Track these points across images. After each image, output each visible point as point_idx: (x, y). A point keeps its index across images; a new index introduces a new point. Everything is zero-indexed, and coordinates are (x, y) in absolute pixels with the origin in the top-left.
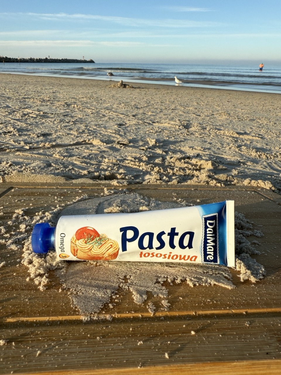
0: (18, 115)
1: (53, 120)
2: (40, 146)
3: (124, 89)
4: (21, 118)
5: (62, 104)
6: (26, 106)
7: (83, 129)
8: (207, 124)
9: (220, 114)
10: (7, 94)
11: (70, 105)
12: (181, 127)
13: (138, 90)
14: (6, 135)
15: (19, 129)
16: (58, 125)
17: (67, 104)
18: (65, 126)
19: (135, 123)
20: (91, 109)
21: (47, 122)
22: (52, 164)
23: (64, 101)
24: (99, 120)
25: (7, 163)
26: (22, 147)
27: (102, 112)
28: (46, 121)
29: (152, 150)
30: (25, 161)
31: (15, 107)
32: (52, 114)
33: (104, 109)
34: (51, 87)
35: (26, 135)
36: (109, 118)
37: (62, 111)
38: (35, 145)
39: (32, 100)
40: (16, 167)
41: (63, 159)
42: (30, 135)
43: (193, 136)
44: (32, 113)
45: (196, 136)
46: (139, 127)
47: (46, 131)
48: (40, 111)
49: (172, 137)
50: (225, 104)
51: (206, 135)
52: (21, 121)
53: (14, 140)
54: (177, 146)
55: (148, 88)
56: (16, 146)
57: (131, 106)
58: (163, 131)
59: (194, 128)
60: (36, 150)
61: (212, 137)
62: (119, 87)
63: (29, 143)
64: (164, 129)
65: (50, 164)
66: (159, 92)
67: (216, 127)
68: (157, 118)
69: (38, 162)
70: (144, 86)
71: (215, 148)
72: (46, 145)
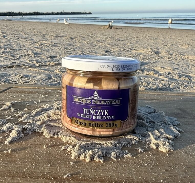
0: (37, 44)
1: (60, 47)
2: (47, 64)
3: (111, 29)
5: (68, 38)
6: (44, 39)
7: (79, 53)
8: (173, 51)
9: (183, 45)
11: (73, 39)
12: (153, 53)
13: (120, 30)
14: (25, 57)
15: (35, 53)
16: (62, 51)
17: (71, 39)
18: (67, 52)
19: (118, 50)
20: (87, 41)
22: (52, 77)
23: (70, 36)
24: (92, 48)
25: (20, 75)
26: (34, 65)
27: (95, 43)
28: (55, 48)
30: (34, 74)
31: (37, 40)
32: (60, 44)
35: (39, 57)
36: (99, 47)
37: (67, 42)
38: (43, 64)
39: (49, 36)
40: (25, 78)
41: (61, 74)
43: (163, 59)
45: (166, 59)
46: (121, 52)
47: (54, 55)
48: (52, 42)
49: (146, 60)
50: (185, 38)
51: (174, 59)
52: (38, 48)
53: (30, 60)
54: (150, 66)
55: (127, 29)
56: (30, 64)
57: (115, 39)
58: (139, 56)
59: (163, 54)
60: (43, 67)
61: (179, 60)
62: (107, 29)
63: (39, 62)
64: (140, 54)
65: (51, 77)
66: (135, 31)
67: (181, 53)
68: (134, 47)
69: (42, 76)
70: (124, 28)
71: (183, 68)
72: (51, 63)
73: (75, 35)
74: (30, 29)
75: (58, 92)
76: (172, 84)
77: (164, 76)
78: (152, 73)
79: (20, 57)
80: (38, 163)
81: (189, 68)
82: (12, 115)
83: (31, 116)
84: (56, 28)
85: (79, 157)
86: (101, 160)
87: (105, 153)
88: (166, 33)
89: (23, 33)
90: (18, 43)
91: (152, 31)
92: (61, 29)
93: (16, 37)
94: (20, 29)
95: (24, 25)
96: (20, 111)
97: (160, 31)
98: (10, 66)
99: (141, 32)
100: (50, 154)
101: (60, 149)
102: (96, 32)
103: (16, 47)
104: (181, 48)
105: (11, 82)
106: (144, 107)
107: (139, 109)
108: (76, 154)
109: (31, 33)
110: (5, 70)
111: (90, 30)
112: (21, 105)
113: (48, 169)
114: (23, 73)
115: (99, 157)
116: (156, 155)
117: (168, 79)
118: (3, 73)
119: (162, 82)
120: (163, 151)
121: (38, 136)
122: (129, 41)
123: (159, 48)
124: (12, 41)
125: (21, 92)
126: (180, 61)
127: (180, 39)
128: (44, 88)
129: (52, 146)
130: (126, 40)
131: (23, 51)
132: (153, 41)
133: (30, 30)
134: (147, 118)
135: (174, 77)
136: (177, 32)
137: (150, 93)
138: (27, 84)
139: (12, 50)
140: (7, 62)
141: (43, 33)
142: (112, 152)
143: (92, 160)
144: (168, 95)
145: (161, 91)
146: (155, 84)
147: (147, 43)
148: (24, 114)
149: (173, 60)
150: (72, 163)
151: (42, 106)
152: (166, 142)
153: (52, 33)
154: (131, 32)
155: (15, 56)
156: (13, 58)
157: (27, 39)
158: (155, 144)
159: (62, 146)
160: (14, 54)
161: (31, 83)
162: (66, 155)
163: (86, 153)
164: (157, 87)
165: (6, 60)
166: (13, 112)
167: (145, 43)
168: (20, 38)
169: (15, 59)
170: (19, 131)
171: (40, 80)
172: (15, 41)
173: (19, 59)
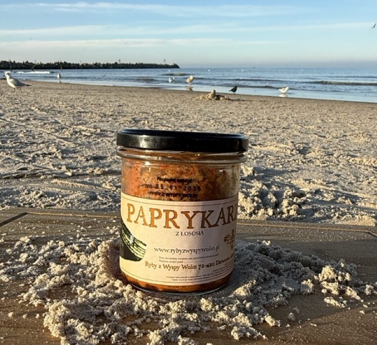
0: (67, 133)
1: (112, 139)
2: (87, 172)
3: (217, 101)
4: (69, 137)
5: (128, 119)
6: (81, 122)
8: (334, 149)
9: (357, 136)
10: (59, 107)
11: (139, 121)
12: (294, 152)
13: (236, 103)
14: (45, 158)
15: (64, 150)
17: (135, 121)
20: (167, 126)
21: (104, 142)
22: (98, 197)
23: (132, 116)
25: (37, 193)
26: (62, 173)
28: (102, 140)
29: (247, 182)
30: (63, 191)
31: (65, 123)
32: (113, 132)
33: (185, 127)
34: (118, 99)
35: (71, 158)
38: (81, 171)
39: (90, 114)
40: (48, 198)
41: (115, 191)
42: (77, 157)
43: (312, 164)
45: (317, 165)
47: (100, 154)
48: (96, 129)
49: (278, 165)
50: (365, 121)
52: (69, 140)
53: (54, 164)
54: (285, 177)
55: (251, 101)
56: (55, 172)
57: (224, 123)
58: (267, 157)
59: (314, 154)
60: (80, 177)
61: (342, 166)
63: (73, 169)
64: (269, 153)
65: (96, 196)
66: (266, 106)
67: (349, 152)
68: (260, 139)
69: (79, 194)
70: (244, 99)
71: (345, 182)
72: (95, 171)
75: (110, 223)
79: (34, 157)
81: (357, 181)
88: (330, 110)
89: (36, 108)
90: (27, 129)
92: (114, 100)
93: (23, 116)
98: (17, 176)
99: (279, 107)
103: (25, 138)
105: (22, 204)
109: (52, 108)
110: (8, 183)
114: (42, 188)
118: (5, 189)
122: (251, 127)
123: (309, 141)
124: (16, 124)
126: (343, 168)
128: (83, 214)
130: (246, 124)
131: (39, 147)
132: (299, 127)
133: (51, 101)
135: (325, 198)
138: (52, 208)
139: (18, 144)
140: (11, 168)
141: (78, 108)
149: (330, 167)
155: (24, 156)
156: (21, 160)
157: (44, 122)
160: (22, 152)
161: (58, 206)
165: (8, 164)
168: (31, 119)
169: (24, 162)
171: (76, 201)
172: (22, 124)
173: (32, 163)
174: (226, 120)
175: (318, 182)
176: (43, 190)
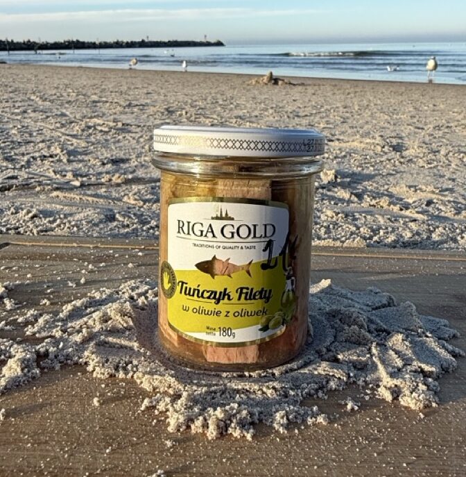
0: (77, 128)
1: (137, 136)
2: (103, 180)
3: (275, 86)
5: (159, 110)
6: (96, 114)
8: (441, 144)
10: (68, 96)
11: (174, 112)
12: (386, 149)
13: (300, 88)
14: (44, 162)
15: (72, 150)
16: (145, 145)
17: (169, 112)
20: (211, 118)
21: (126, 140)
22: (117, 216)
23: (165, 105)
25: (29, 212)
26: (66, 182)
27: (232, 123)
28: (124, 137)
29: (329, 190)
30: (67, 208)
31: (75, 116)
32: (139, 126)
34: (146, 85)
35: (81, 161)
38: (93, 179)
39: (109, 105)
40: (43, 219)
41: (142, 207)
42: (89, 160)
43: (413, 165)
44: (104, 124)
45: (421, 165)
47: (121, 155)
48: (116, 122)
49: (368, 168)
51: (441, 164)
52: (79, 137)
53: (56, 169)
54: (380, 183)
55: (319, 85)
56: (57, 181)
57: (286, 112)
58: (350, 156)
59: (414, 151)
60: (92, 188)
61: (455, 167)
62: (266, 84)
63: (82, 176)
64: (352, 151)
65: (114, 216)
66: (340, 91)
67: (460, 148)
68: (337, 133)
69: (89, 212)
70: (310, 82)
72: (114, 179)
73: (179, 102)
74: (55, 85)
75: (134, 256)
76: (437, 230)
77: (416, 210)
78: (384, 202)
79: (28, 162)
80: (78, 444)
82: (6, 320)
83: (58, 321)
84: (127, 83)
85: (188, 427)
86: (248, 433)
87: (257, 414)
88: (423, 96)
89: (37, 97)
90: (23, 124)
91: (384, 91)
92: (140, 86)
93: (19, 107)
94: (30, 86)
95: (41, 77)
96: (29, 307)
97: (406, 90)
98: (2, 187)
99: (356, 92)
100: (111, 419)
101: (138, 407)
102: (235, 93)
103: (19, 136)
104: (460, 134)
105: (4, 230)
106: (361, 293)
107: (350, 299)
108: (182, 419)
109: (58, 97)
111: (219, 89)
112: (32, 291)
113: (105, 460)
114: (36, 205)
115: (243, 425)
116: (392, 417)
117: (426, 218)
119: (412, 225)
120: (409, 407)
121: (79, 374)
122: (323, 118)
123: (404, 135)
124: (8, 118)
125: (32, 257)
126: (457, 170)
127: (457, 112)
128: (95, 243)
129: (117, 398)
130: (316, 114)
131: (37, 147)
132: (386, 117)
133: (57, 88)
134: (371, 321)
135: (443, 213)
136: (452, 93)
137: (381, 256)
138: (48, 235)
139: (7, 143)
141: (92, 96)
142: (277, 411)
143: (224, 433)
144: (427, 260)
145: (408, 250)
146: (393, 231)
147: (372, 122)
148: (41, 315)
149: (439, 168)
150: (169, 443)
151: (89, 294)
152: (417, 383)
153: (116, 95)
154: (329, 94)
155: (14, 159)
156: (10, 166)
157: (47, 114)
158: (389, 389)
159: (143, 399)
160: (13, 154)
161: (58, 232)
162: (155, 421)
163: (206, 414)
164: (399, 239)
166: (11, 310)
167: (367, 123)
168: (29, 111)
169: (14, 169)
170: (29, 360)
171: (84, 222)
172: (16, 118)
173: (26, 168)
174: (289, 109)
175: (428, 190)
176: (38, 207)
